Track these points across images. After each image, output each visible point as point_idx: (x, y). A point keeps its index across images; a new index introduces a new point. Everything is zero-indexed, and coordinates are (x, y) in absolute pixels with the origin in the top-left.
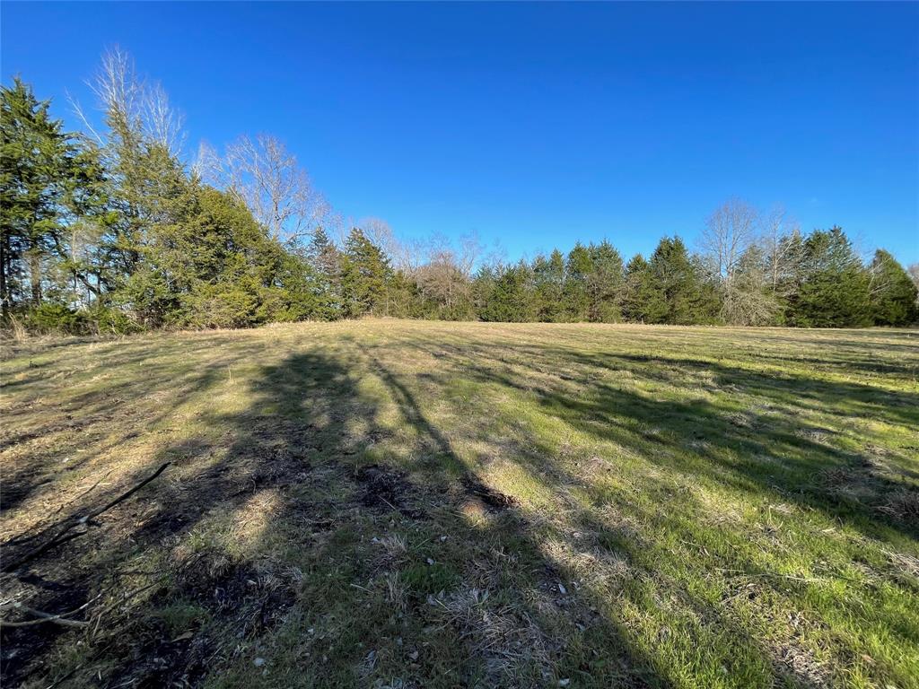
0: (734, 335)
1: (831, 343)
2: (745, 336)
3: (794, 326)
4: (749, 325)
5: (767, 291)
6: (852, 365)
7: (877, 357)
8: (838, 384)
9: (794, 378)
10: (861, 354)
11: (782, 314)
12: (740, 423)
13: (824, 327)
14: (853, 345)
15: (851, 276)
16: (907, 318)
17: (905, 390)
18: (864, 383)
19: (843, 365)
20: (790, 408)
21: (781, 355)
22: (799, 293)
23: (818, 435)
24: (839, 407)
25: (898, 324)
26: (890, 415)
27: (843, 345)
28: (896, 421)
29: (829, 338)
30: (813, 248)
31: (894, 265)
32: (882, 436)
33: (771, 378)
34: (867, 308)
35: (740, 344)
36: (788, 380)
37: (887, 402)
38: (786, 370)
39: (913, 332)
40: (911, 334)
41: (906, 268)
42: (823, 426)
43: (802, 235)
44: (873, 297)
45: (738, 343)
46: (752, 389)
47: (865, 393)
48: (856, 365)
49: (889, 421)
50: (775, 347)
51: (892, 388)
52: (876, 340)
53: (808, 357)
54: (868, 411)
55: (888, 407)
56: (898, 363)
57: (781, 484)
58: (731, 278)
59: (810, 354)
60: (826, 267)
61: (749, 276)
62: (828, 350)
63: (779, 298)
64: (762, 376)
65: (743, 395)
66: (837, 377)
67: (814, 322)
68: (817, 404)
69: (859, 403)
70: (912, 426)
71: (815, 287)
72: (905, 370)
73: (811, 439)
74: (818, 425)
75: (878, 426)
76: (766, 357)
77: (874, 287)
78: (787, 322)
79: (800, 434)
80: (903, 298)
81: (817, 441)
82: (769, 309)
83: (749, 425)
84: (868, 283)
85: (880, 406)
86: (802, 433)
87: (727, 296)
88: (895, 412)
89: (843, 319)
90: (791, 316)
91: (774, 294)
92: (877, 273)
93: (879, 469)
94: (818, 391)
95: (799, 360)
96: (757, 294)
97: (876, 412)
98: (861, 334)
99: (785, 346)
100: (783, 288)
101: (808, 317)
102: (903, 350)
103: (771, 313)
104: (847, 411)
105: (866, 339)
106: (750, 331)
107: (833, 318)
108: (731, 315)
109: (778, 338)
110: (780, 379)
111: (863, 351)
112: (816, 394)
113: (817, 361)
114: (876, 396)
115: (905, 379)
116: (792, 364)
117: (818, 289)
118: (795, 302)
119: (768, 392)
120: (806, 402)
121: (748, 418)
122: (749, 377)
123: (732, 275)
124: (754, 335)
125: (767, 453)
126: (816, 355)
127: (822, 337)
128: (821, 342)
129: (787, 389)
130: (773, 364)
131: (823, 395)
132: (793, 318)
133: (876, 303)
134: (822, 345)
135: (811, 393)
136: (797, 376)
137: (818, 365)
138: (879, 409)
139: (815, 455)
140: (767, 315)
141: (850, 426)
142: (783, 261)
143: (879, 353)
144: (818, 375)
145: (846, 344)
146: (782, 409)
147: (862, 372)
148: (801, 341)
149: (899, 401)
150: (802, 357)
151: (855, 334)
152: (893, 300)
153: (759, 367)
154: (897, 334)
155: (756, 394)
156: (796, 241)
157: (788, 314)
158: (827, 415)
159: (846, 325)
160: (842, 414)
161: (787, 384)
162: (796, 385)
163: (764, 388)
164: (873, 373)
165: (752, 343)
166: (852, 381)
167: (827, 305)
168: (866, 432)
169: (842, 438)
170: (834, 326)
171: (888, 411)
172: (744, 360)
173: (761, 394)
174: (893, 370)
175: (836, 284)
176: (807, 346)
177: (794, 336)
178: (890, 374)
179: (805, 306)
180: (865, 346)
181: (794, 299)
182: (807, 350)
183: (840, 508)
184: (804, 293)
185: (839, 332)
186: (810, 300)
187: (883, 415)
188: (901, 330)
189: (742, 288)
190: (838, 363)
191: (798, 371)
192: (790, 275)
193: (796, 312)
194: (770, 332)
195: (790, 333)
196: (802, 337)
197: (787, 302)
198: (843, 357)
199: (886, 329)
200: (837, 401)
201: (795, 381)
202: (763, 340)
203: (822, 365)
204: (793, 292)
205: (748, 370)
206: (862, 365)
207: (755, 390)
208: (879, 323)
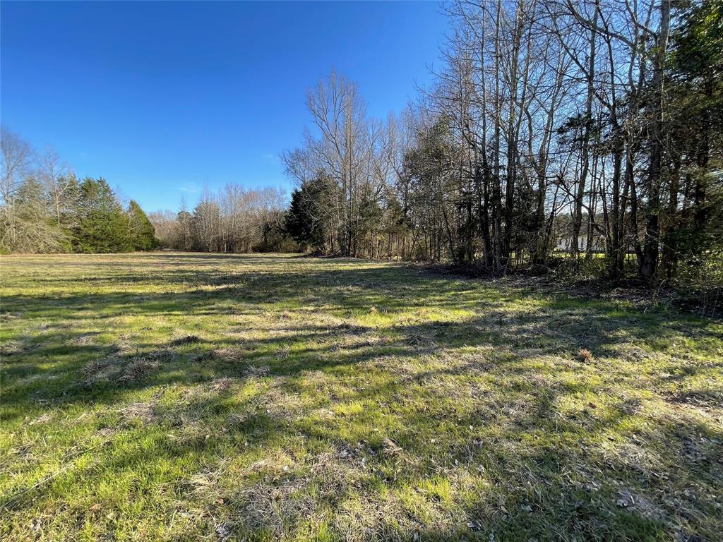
0: (20, 263)
1: (107, 265)
2: (32, 263)
3: (80, 252)
4: (39, 252)
5: (52, 223)
6: (118, 279)
7: (134, 271)
8: (106, 295)
9: (73, 295)
10: (125, 271)
11: (69, 242)
12: (9, 351)
13: (104, 253)
14: (122, 265)
15: (118, 217)
16: (152, 246)
17: (147, 291)
18: (124, 291)
19: (113, 280)
20: (65, 322)
21: (65, 278)
22: (82, 227)
23: (84, 339)
24: (105, 312)
25: (148, 250)
26: (136, 310)
27: (115, 265)
28: (140, 312)
29: (106, 261)
30: (87, 191)
31: (140, 212)
32: (130, 326)
33: (53, 299)
34: (130, 239)
35: (25, 271)
36: (69, 298)
37: (136, 301)
38: (67, 290)
39: (155, 254)
40: (153, 256)
41: (148, 215)
42: (92, 331)
43: (77, 179)
44: (132, 232)
45: (22, 270)
46: (30, 313)
47: (124, 298)
48: (121, 278)
49: (135, 314)
50: (61, 271)
51: (140, 291)
52: (135, 260)
53: (88, 277)
54: (124, 310)
55: (137, 305)
56: (145, 275)
57: (45, 395)
58: (10, 206)
59: (90, 274)
60: (99, 207)
61: (30, 206)
62: (104, 270)
63: (65, 229)
64: (44, 299)
65: (19, 321)
66: (108, 289)
67: (96, 249)
68: (89, 313)
69: (119, 306)
70: (147, 314)
71: (92, 222)
72: (148, 279)
73: (79, 344)
74: (87, 330)
75: (128, 319)
76: (51, 281)
77: (131, 226)
78: (75, 250)
79: (69, 343)
80: (148, 234)
81: (84, 344)
82: (57, 239)
83: (20, 350)
84: (128, 222)
85: (132, 305)
86: (72, 341)
87: (8, 224)
88: (139, 307)
89: (116, 246)
90: (77, 244)
91: (59, 225)
92: (133, 216)
93: (124, 349)
94: (92, 303)
95: (81, 280)
96: (41, 224)
97: (128, 310)
98: (127, 257)
99: (71, 269)
100: (66, 221)
101: (91, 245)
102: (148, 266)
103: (59, 241)
104: (109, 314)
105: (129, 260)
106: (38, 258)
107: (109, 246)
108: (17, 244)
109: (65, 263)
110: (61, 299)
111: (127, 268)
112: (90, 306)
113: (95, 279)
114: (131, 298)
115: (148, 284)
116: (73, 284)
117: (95, 224)
118: (78, 233)
119: (47, 312)
120: (81, 314)
121: (20, 343)
122: (28, 302)
123: (12, 204)
124: (42, 261)
125: (35, 371)
126: (94, 274)
127: (101, 261)
128: (100, 264)
129: (65, 307)
130: (56, 286)
131: (95, 305)
132: (79, 246)
133: (134, 236)
134: (101, 267)
135: (86, 306)
136: (76, 293)
137: (94, 282)
138: (129, 307)
139: (82, 356)
140: (55, 244)
141: (110, 325)
142: (62, 199)
143: (135, 269)
144: (94, 290)
145: (117, 264)
146: (58, 325)
147: (124, 283)
148: (84, 265)
149: (143, 299)
150: (83, 277)
151: (123, 257)
152: (144, 234)
153: (40, 291)
154: (147, 256)
155: (35, 317)
156: (72, 183)
157: (75, 243)
158: (95, 321)
159: (119, 251)
160: (106, 317)
161: (68, 302)
162: (75, 301)
163: (42, 310)
164: (131, 283)
165: (38, 269)
166: (117, 291)
167: (103, 236)
168: (122, 325)
169: (104, 335)
170: (111, 252)
171: (135, 307)
172: (27, 286)
173: (40, 316)
174: (142, 279)
175: (108, 221)
176: (89, 268)
177: (79, 261)
178: (140, 282)
179: (87, 236)
180: (129, 265)
181: (77, 230)
182: (89, 271)
183: (94, 392)
184: (85, 226)
185: (113, 257)
186: (91, 232)
187: (132, 311)
188: (149, 254)
189: (25, 217)
190: (110, 279)
191: (79, 289)
192: (71, 211)
193: (81, 241)
194: (58, 258)
195: (77, 258)
196: (86, 261)
197: (72, 233)
198: (114, 274)
199: (141, 253)
200: (104, 307)
201: (74, 298)
202: (51, 266)
203: (98, 282)
204: (76, 224)
205: (30, 296)
206: (125, 278)
207: (34, 313)
208: (138, 249)
